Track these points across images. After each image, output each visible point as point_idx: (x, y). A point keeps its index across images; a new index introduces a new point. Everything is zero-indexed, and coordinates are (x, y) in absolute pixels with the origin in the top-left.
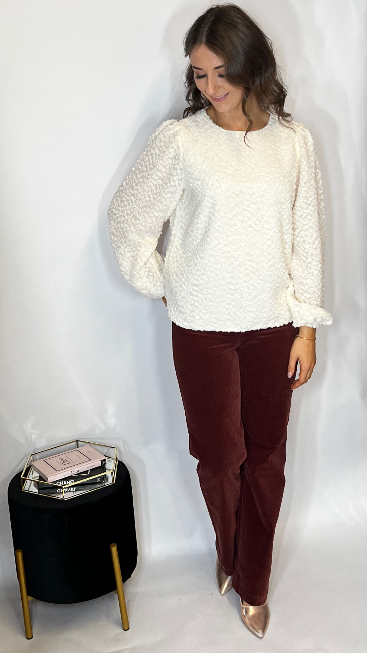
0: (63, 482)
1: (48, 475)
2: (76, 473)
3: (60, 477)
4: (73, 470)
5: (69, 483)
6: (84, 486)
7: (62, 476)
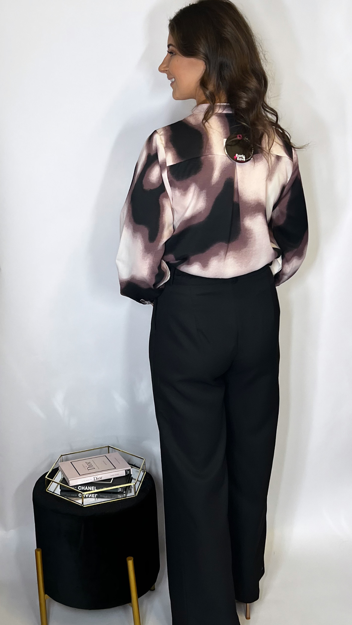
0: (84, 487)
1: (70, 479)
2: (99, 480)
3: (82, 481)
4: (96, 476)
5: (91, 490)
6: (106, 494)
7: (84, 481)
